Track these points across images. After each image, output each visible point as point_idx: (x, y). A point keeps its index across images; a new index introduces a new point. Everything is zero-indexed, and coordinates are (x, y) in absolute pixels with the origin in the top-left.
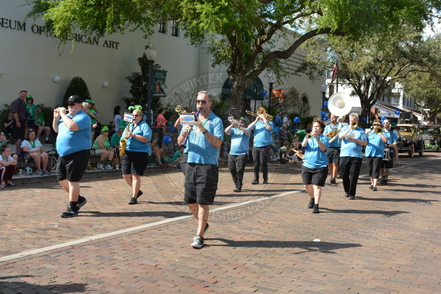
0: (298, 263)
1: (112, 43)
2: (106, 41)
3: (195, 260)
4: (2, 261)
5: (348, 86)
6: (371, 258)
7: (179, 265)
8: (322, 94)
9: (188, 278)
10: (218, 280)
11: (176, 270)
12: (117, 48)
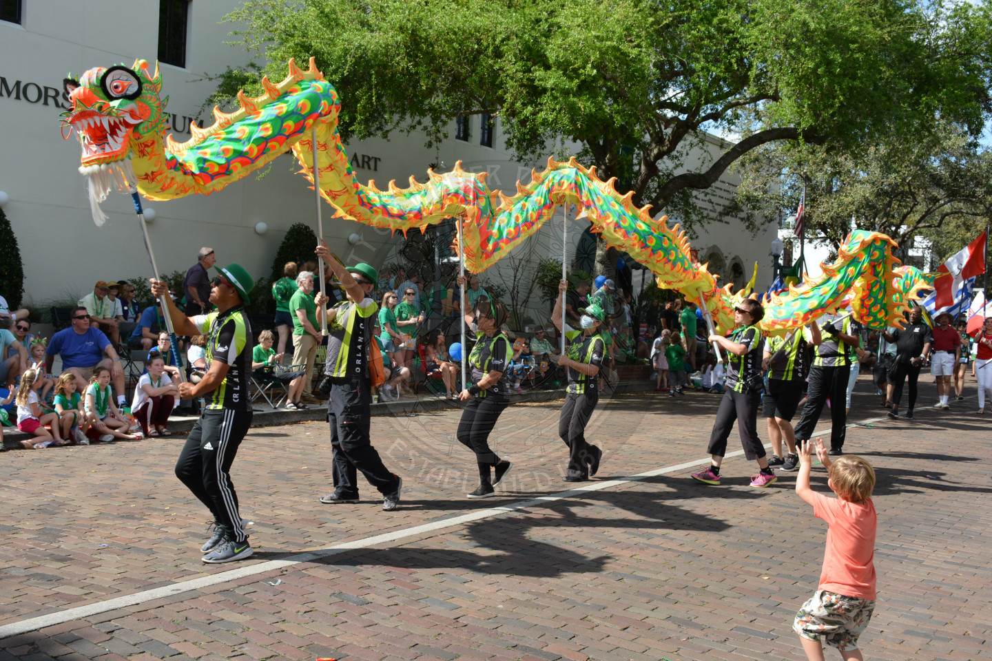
0: (759, 619)
1: (366, 159)
2: (355, 156)
3: (538, 607)
4: (134, 603)
5: (823, 244)
6: (916, 610)
7: (505, 619)
8: (773, 258)
9: (526, 649)
10: (591, 657)
11: (499, 630)
12: (376, 169)
